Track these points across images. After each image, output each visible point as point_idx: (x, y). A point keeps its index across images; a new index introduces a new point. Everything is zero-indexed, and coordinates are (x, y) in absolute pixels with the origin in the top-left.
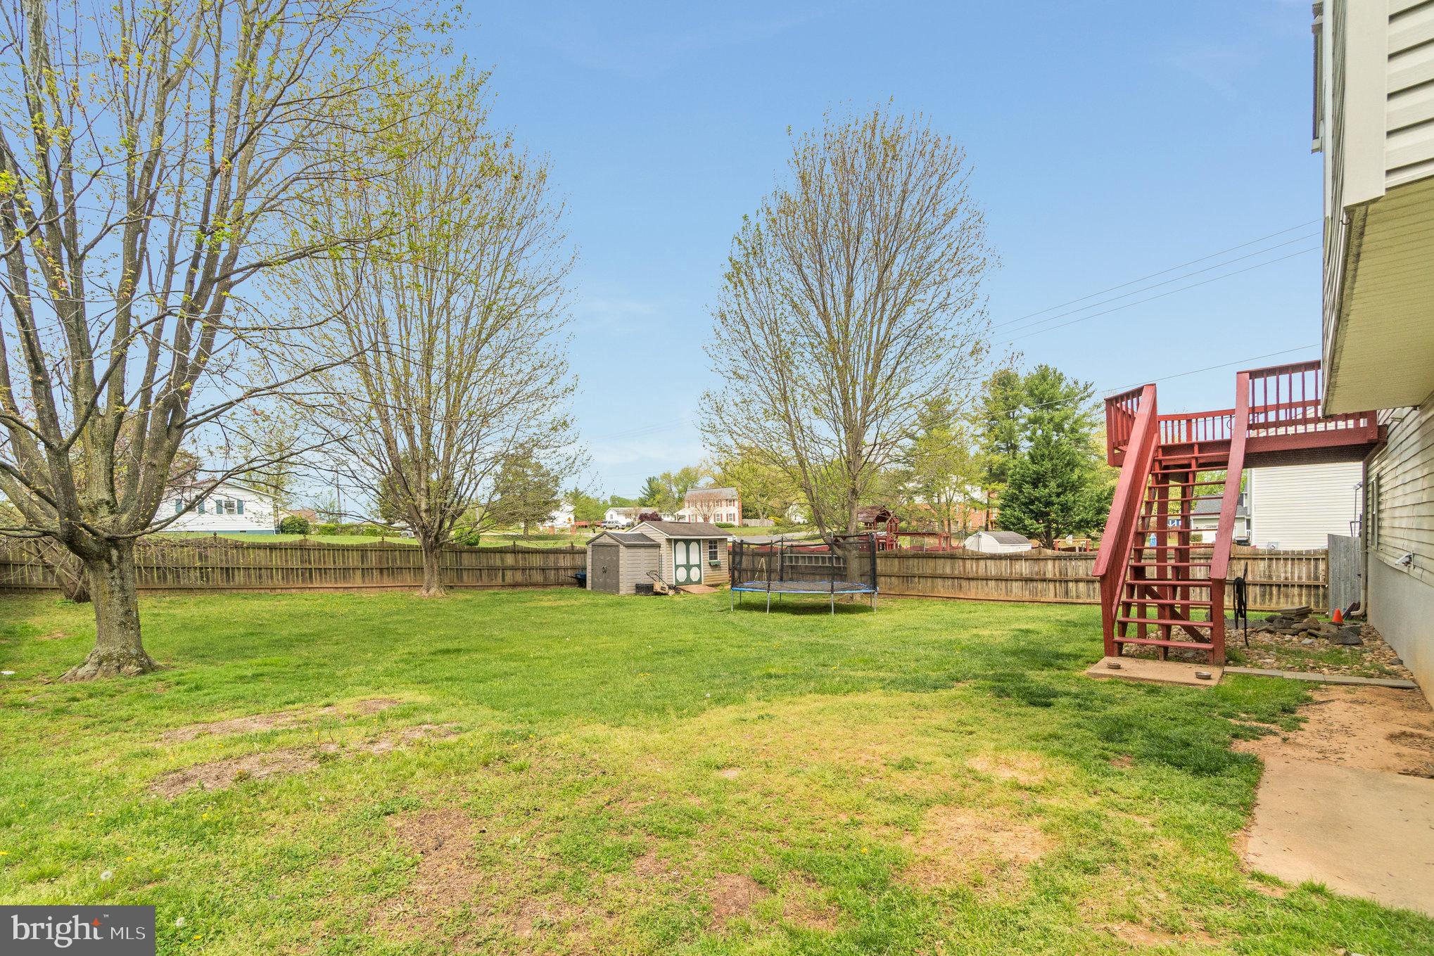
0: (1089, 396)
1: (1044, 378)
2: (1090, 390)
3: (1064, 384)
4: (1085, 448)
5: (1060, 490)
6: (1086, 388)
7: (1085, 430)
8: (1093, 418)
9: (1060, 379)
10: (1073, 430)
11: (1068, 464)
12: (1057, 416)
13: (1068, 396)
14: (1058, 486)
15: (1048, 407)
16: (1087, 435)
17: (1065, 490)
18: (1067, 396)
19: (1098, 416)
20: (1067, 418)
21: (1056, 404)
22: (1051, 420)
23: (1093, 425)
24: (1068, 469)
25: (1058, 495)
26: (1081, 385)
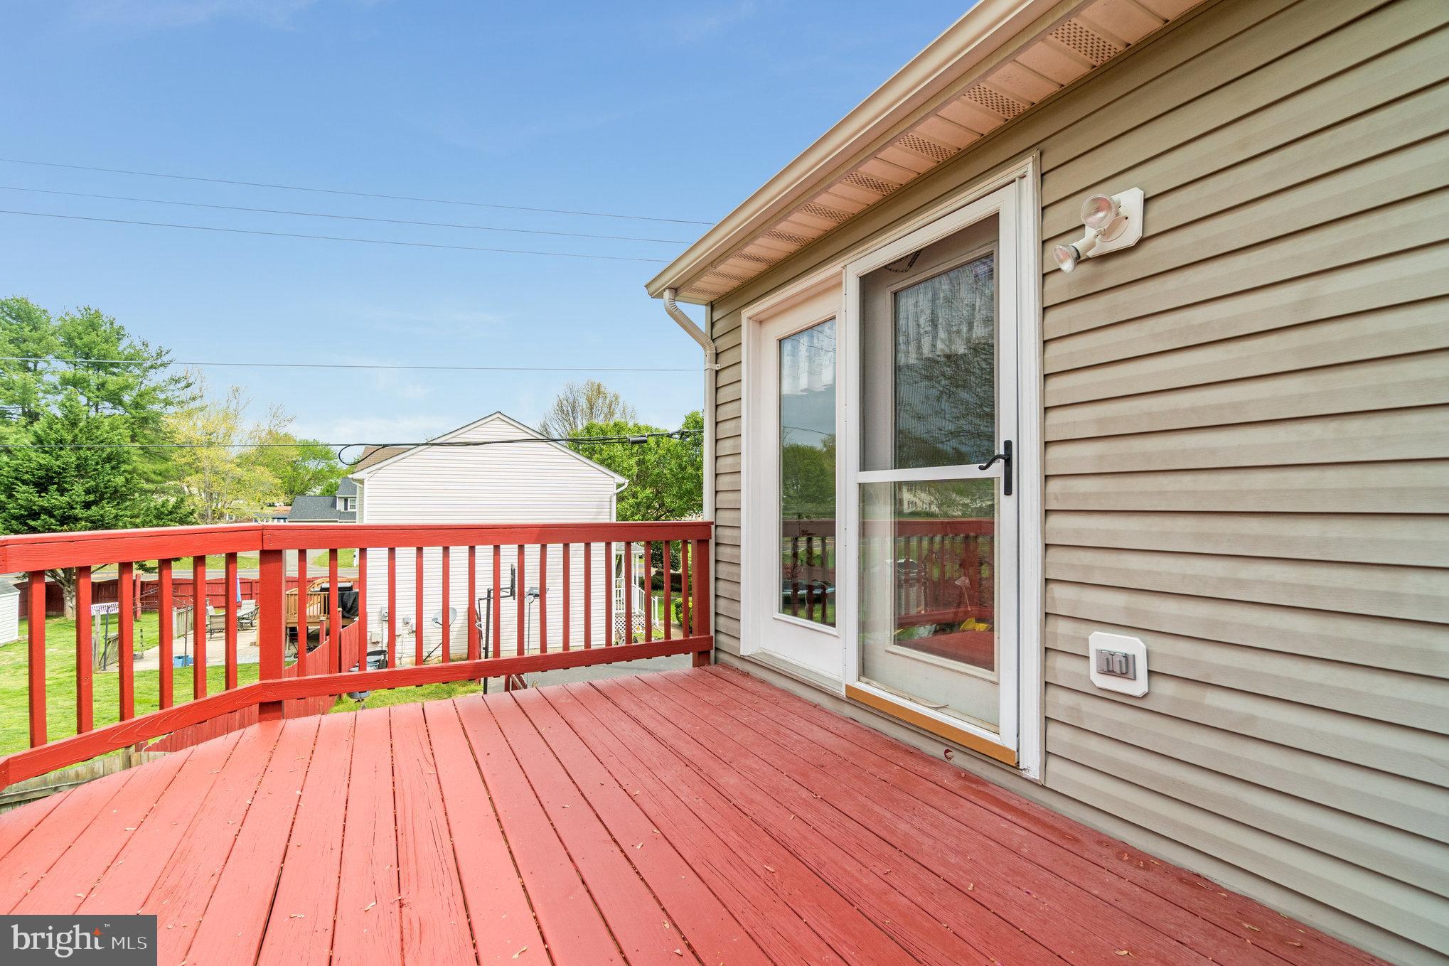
0: (163, 365)
1: (93, 326)
2: (165, 359)
3: (124, 344)
4: (157, 431)
5: (92, 497)
6: (159, 355)
7: (156, 407)
8: (169, 394)
9: (119, 335)
10: (137, 405)
11: (109, 459)
12: (113, 382)
13: (131, 360)
14: (88, 492)
15: (98, 367)
16: (159, 414)
17: (102, 498)
18: (130, 358)
19: (177, 393)
20: (127, 387)
21: (112, 365)
22: (102, 386)
23: (167, 403)
24: (108, 466)
25: (87, 505)
26: (153, 349)
